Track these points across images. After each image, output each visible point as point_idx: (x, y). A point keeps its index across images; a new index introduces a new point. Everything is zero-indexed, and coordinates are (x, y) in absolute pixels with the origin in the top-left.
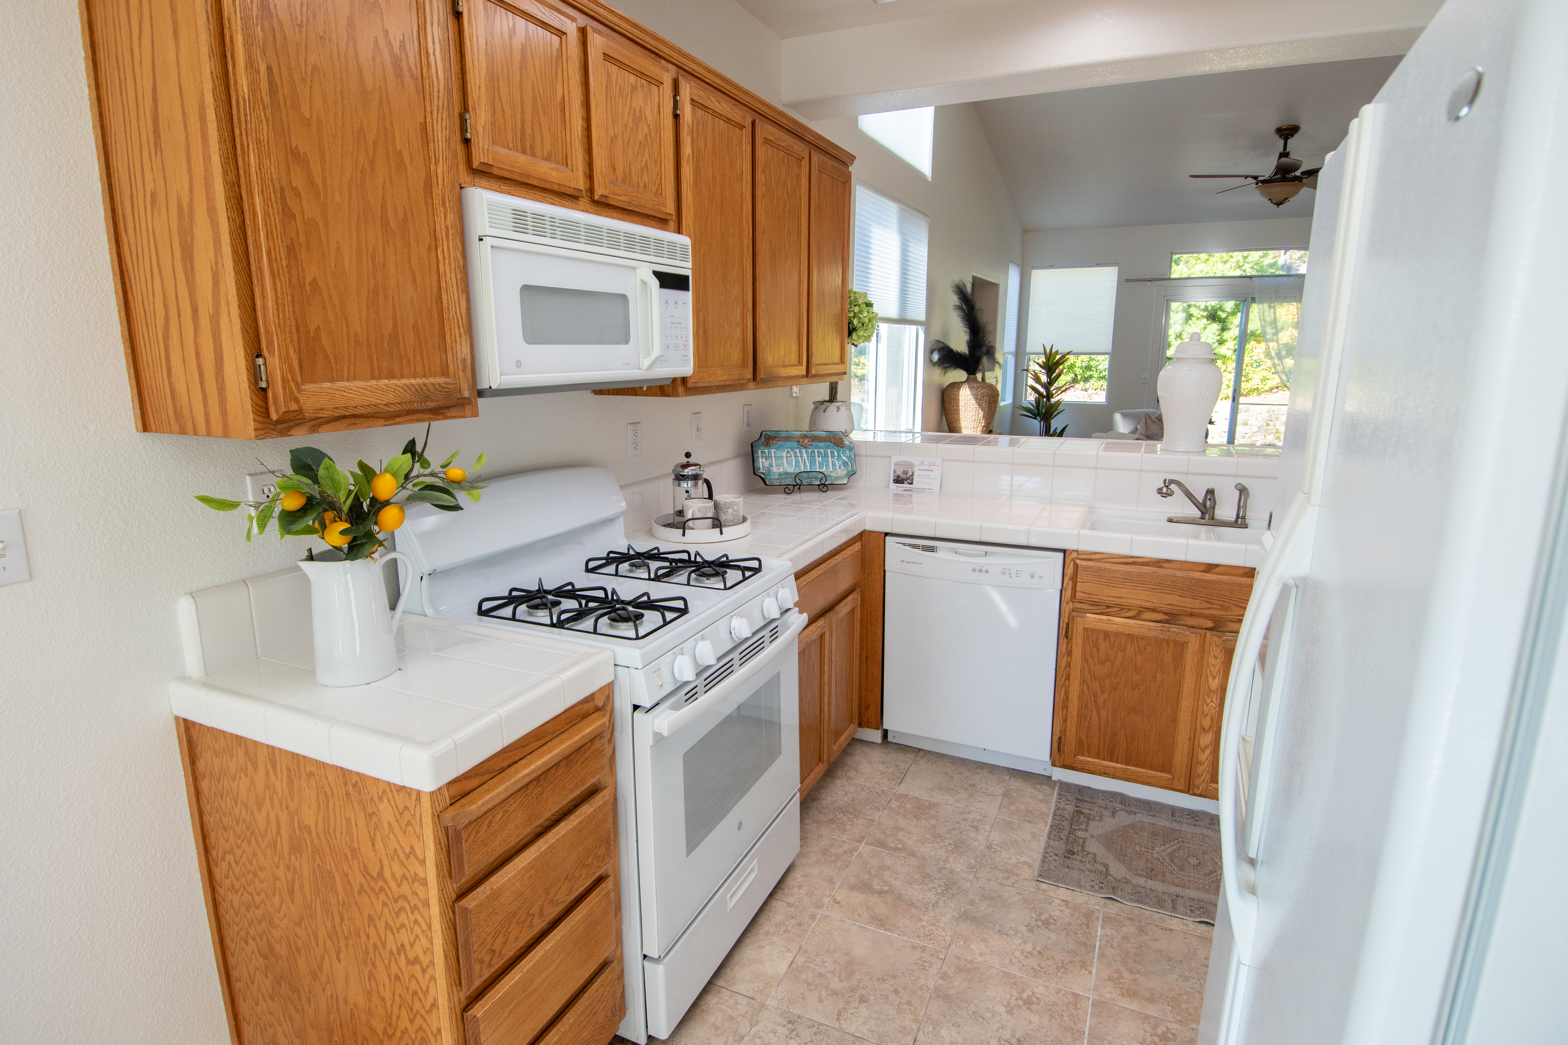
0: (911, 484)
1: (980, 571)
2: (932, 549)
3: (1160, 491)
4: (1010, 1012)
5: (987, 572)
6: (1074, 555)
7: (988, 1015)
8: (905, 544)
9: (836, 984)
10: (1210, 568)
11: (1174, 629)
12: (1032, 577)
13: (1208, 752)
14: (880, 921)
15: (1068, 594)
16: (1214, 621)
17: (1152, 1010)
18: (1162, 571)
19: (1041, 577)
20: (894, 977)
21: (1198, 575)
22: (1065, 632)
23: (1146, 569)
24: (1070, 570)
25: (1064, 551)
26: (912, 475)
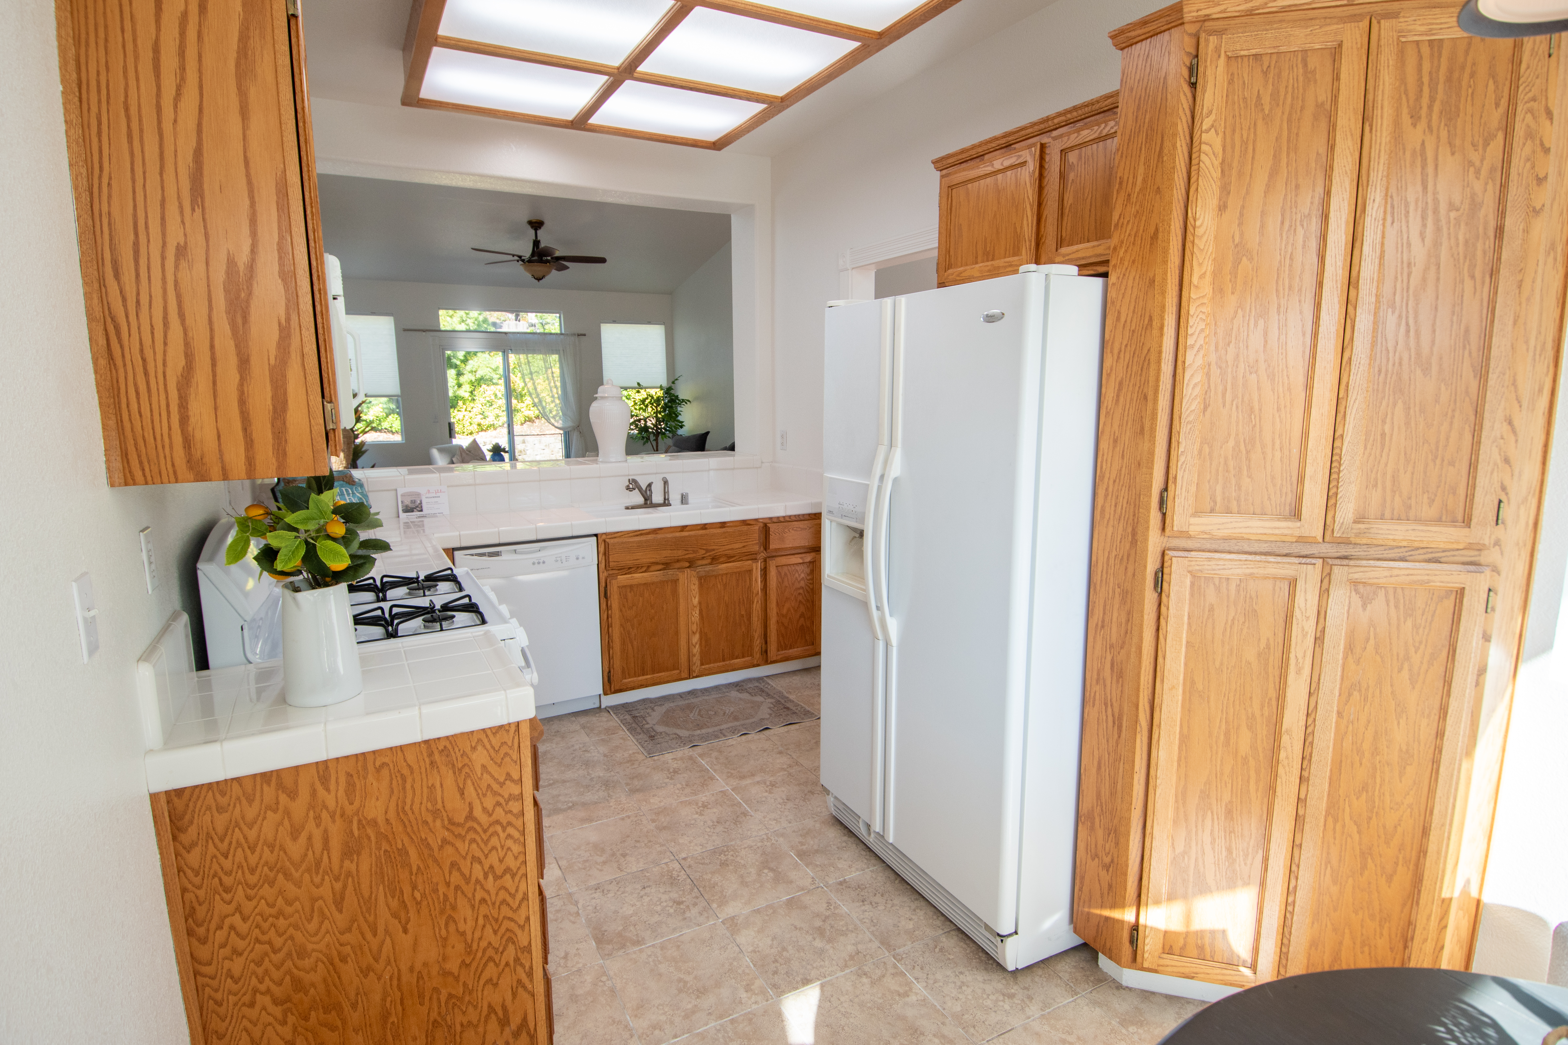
0: (422, 511)
1: (539, 563)
2: (497, 554)
3: (628, 488)
4: (701, 815)
5: (544, 562)
6: (604, 537)
7: (693, 822)
8: (472, 555)
9: (600, 859)
10: (683, 528)
11: (670, 572)
12: (577, 559)
13: (697, 646)
14: (589, 820)
15: (602, 566)
16: (689, 562)
17: (758, 778)
18: (659, 536)
19: (583, 558)
20: (628, 836)
21: (678, 534)
22: (604, 594)
23: (650, 537)
24: (602, 549)
25: (596, 535)
26: (421, 503)
